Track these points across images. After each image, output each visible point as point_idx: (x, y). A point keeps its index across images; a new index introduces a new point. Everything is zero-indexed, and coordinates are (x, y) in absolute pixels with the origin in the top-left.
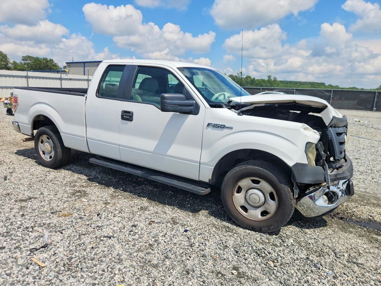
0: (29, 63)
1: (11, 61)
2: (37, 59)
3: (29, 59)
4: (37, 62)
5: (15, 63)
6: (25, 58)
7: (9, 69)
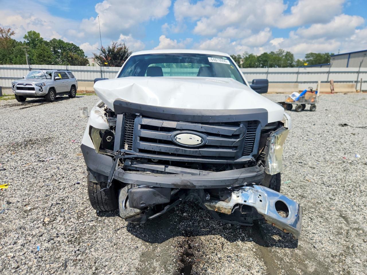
0: (311, 60)
1: (296, 60)
2: (319, 55)
3: (311, 56)
4: (319, 58)
5: (298, 61)
6: (308, 56)
7: (292, 66)
